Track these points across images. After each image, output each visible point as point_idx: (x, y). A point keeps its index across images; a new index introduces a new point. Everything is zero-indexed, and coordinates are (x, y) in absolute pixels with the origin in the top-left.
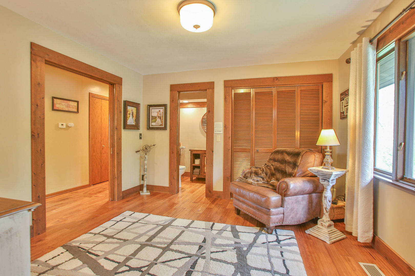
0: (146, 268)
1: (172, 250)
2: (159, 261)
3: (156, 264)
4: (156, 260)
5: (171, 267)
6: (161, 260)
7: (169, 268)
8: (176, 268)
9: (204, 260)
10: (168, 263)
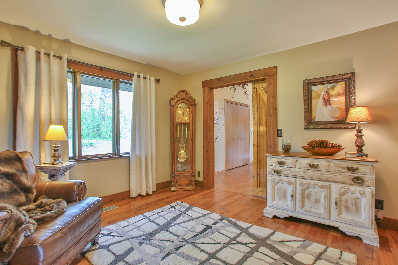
0: (232, 242)
1: (207, 253)
2: (222, 245)
3: (224, 244)
4: (224, 247)
5: (213, 239)
6: (220, 246)
7: (215, 239)
8: (209, 238)
9: (185, 237)
10: (214, 242)
